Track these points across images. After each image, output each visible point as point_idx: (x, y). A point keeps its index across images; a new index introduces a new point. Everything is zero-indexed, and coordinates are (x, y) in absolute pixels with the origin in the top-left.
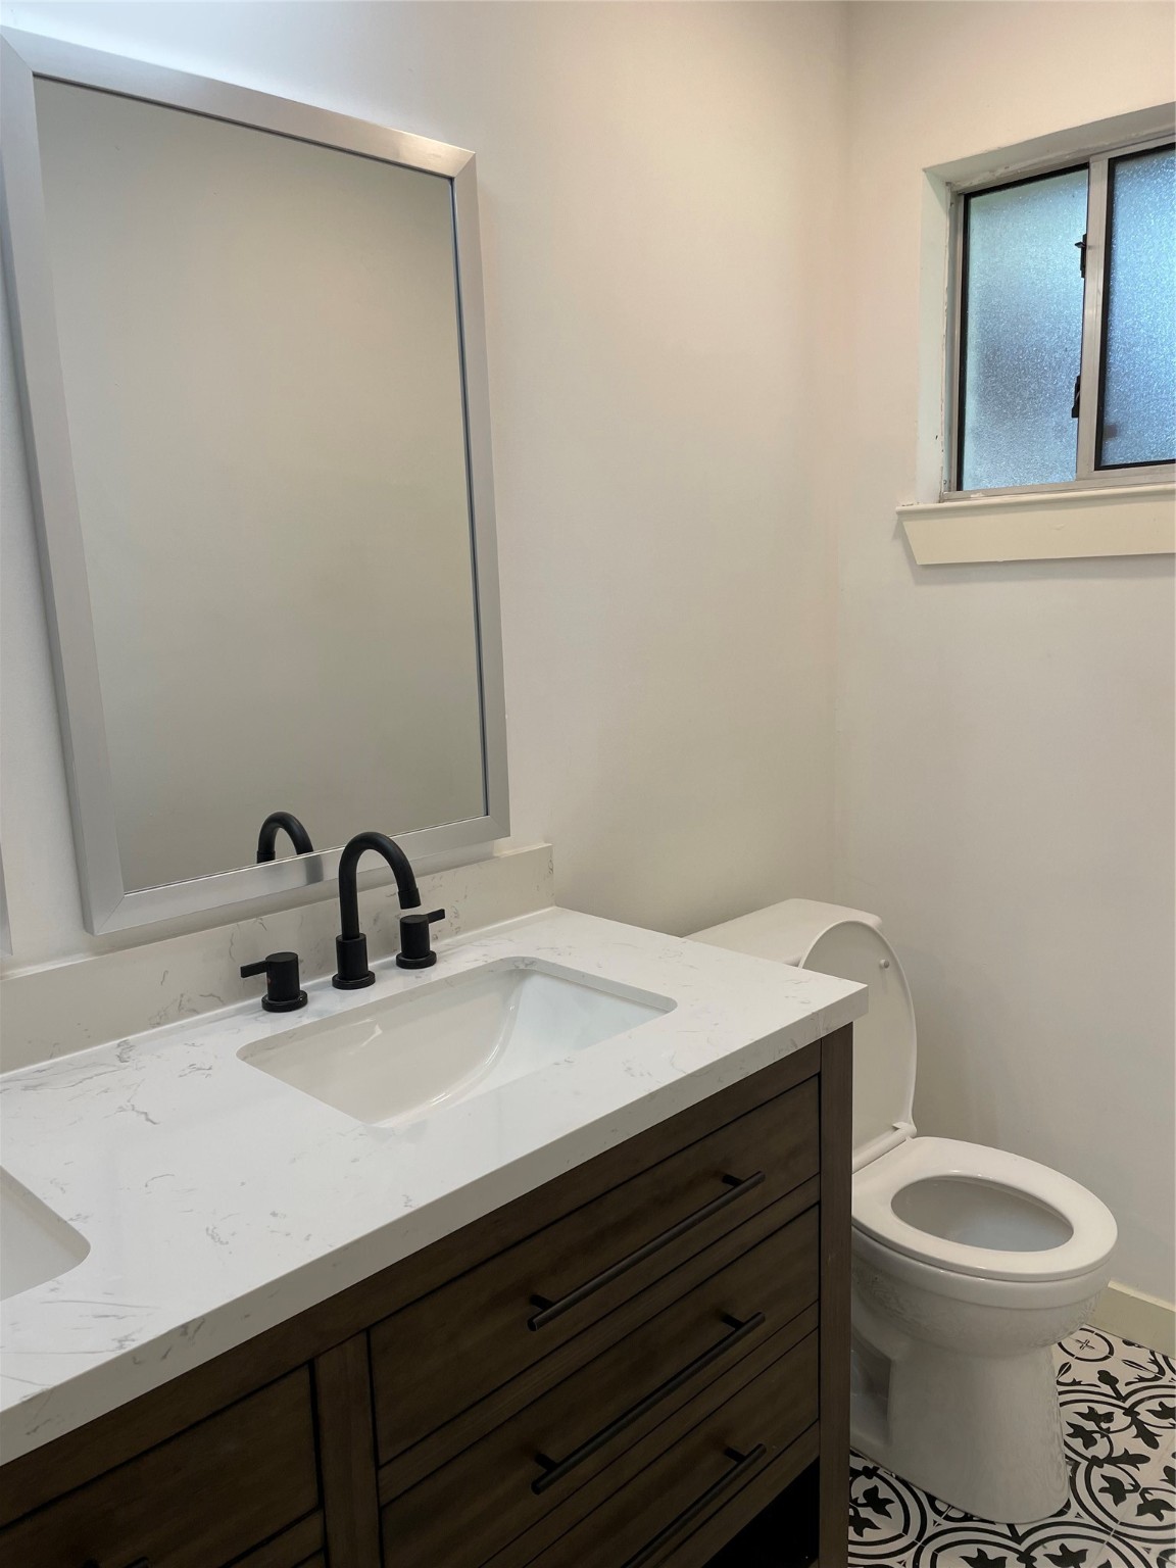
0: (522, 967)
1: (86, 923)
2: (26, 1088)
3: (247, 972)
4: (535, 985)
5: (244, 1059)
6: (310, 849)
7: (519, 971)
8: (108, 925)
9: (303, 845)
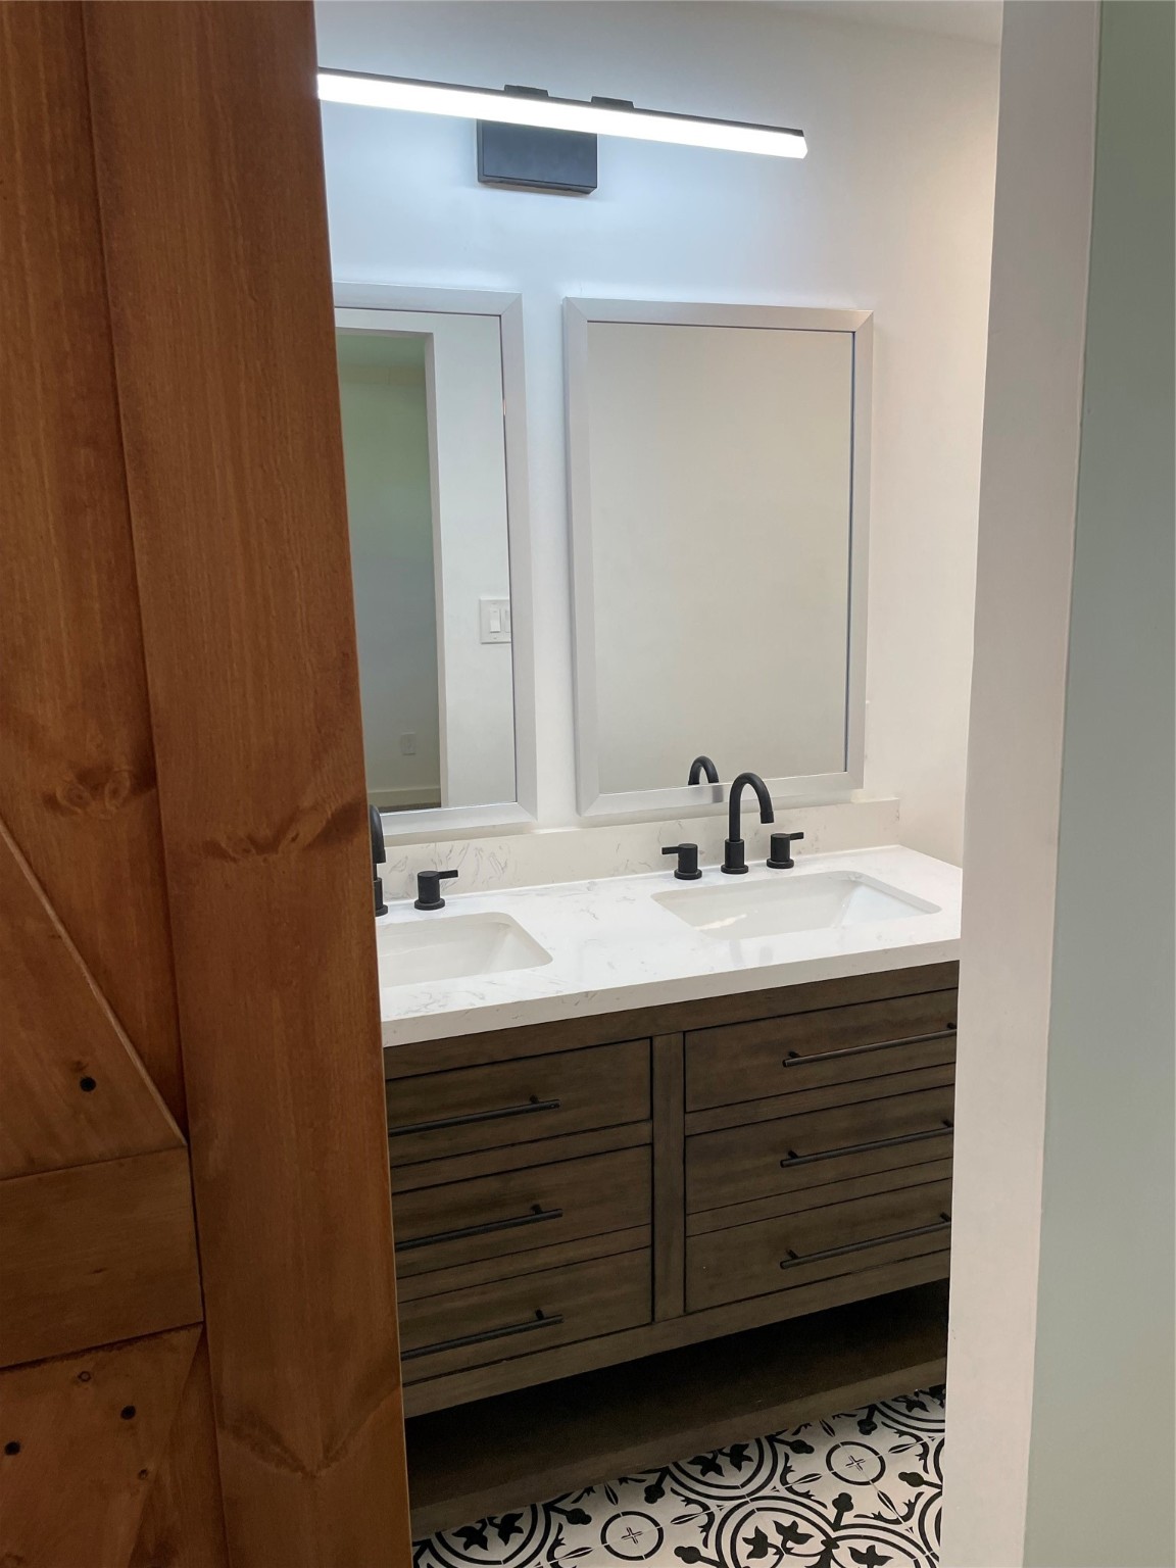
0: (854, 879)
1: (578, 809)
2: (538, 895)
3: (666, 851)
4: (861, 894)
5: (656, 900)
6: (717, 781)
7: (852, 881)
8: (591, 812)
9: (713, 778)
